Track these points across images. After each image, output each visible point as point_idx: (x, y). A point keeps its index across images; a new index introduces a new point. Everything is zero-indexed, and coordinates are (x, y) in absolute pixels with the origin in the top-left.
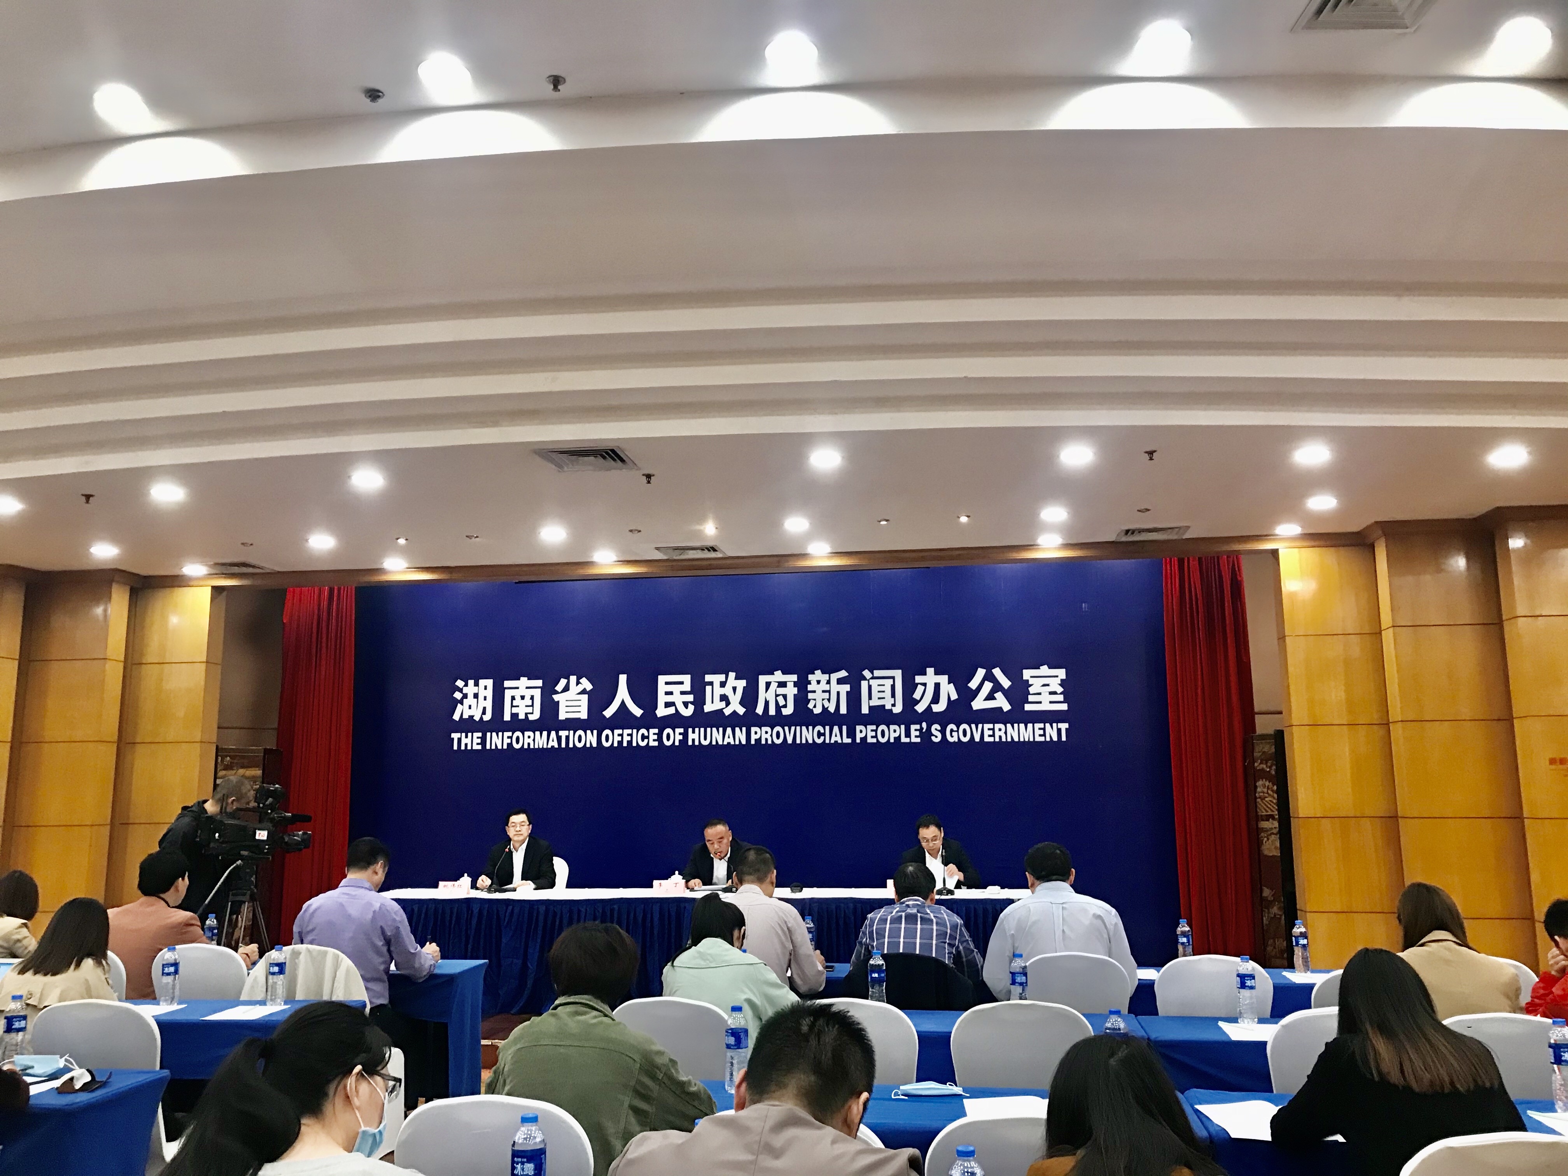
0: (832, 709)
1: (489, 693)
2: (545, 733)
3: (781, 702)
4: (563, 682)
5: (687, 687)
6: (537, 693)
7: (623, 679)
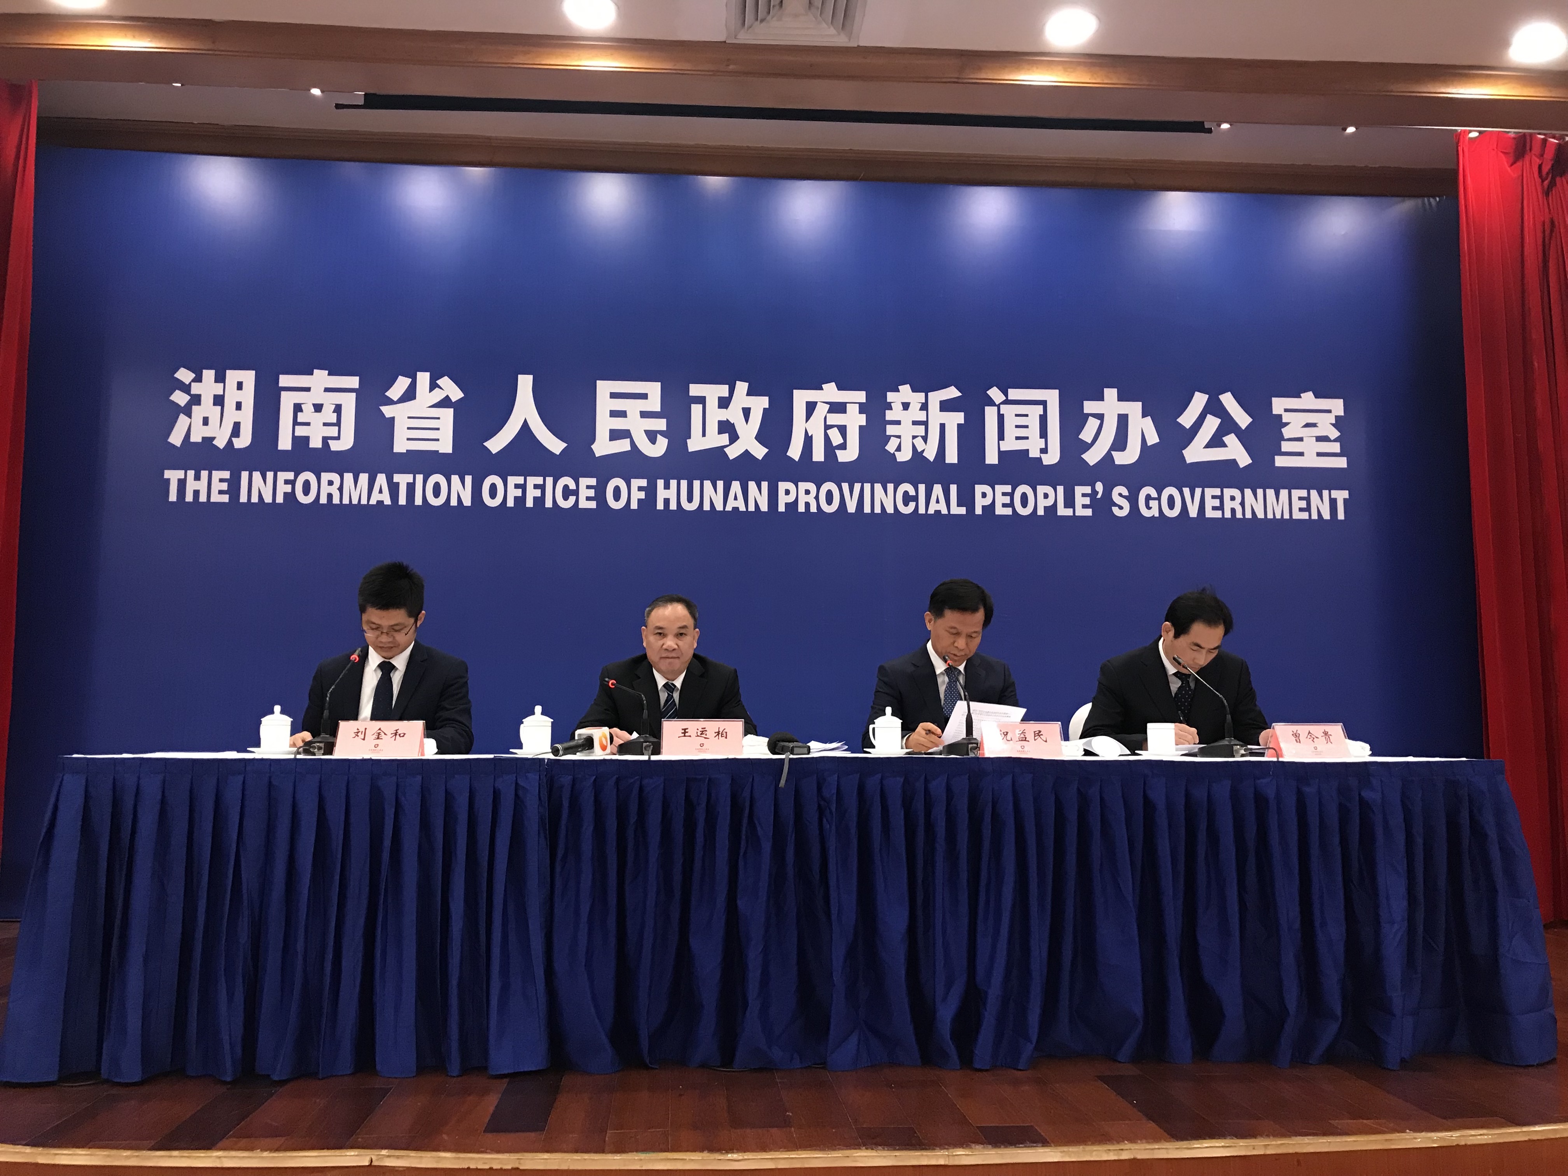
0: (930, 454)
1: (248, 397)
2: (364, 478)
3: (836, 438)
4: (402, 384)
5: (654, 403)
6: (349, 402)
7: (525, 383)
